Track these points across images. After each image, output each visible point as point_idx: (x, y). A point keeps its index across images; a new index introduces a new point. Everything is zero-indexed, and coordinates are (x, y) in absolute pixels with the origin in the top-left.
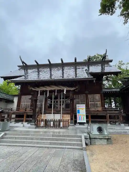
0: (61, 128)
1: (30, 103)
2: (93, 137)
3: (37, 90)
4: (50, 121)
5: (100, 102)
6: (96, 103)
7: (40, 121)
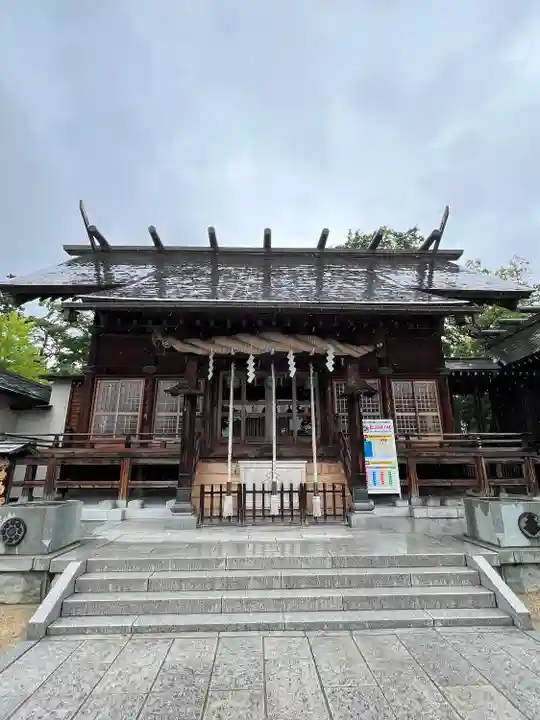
0: (316, 521)
1: (139, 414)
2: (512, 560)
3: (199, 352)
4: (263, 492)
5: (436, 411)
6: (421, 414)
7: (212, 493)
